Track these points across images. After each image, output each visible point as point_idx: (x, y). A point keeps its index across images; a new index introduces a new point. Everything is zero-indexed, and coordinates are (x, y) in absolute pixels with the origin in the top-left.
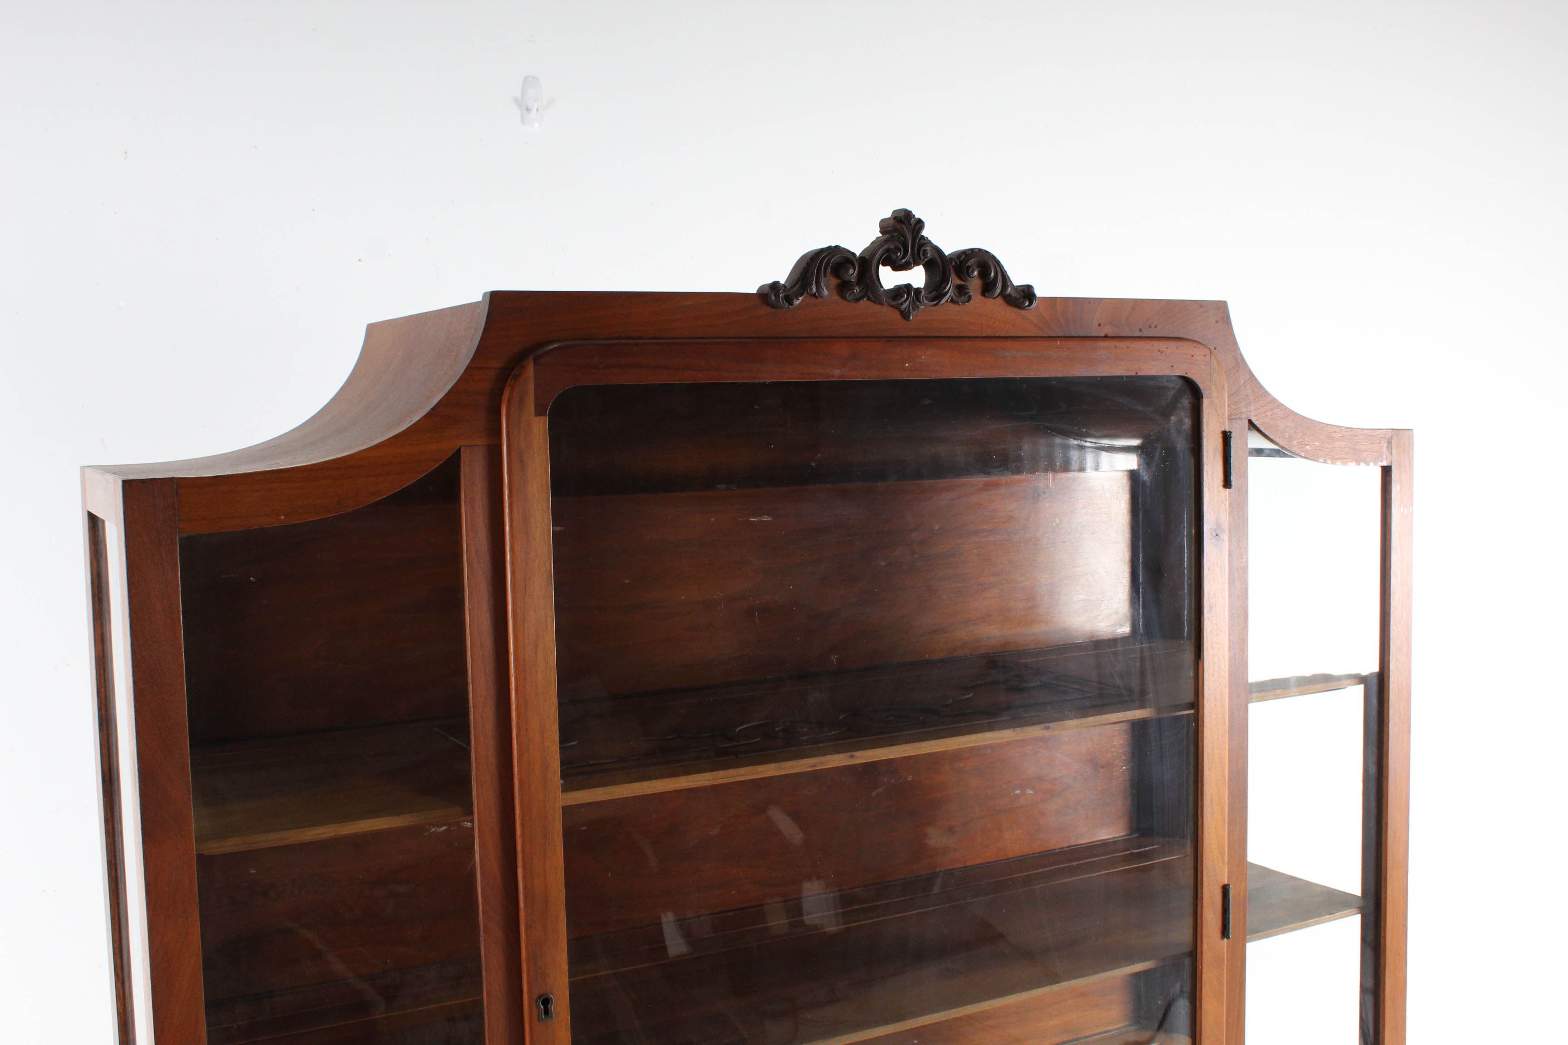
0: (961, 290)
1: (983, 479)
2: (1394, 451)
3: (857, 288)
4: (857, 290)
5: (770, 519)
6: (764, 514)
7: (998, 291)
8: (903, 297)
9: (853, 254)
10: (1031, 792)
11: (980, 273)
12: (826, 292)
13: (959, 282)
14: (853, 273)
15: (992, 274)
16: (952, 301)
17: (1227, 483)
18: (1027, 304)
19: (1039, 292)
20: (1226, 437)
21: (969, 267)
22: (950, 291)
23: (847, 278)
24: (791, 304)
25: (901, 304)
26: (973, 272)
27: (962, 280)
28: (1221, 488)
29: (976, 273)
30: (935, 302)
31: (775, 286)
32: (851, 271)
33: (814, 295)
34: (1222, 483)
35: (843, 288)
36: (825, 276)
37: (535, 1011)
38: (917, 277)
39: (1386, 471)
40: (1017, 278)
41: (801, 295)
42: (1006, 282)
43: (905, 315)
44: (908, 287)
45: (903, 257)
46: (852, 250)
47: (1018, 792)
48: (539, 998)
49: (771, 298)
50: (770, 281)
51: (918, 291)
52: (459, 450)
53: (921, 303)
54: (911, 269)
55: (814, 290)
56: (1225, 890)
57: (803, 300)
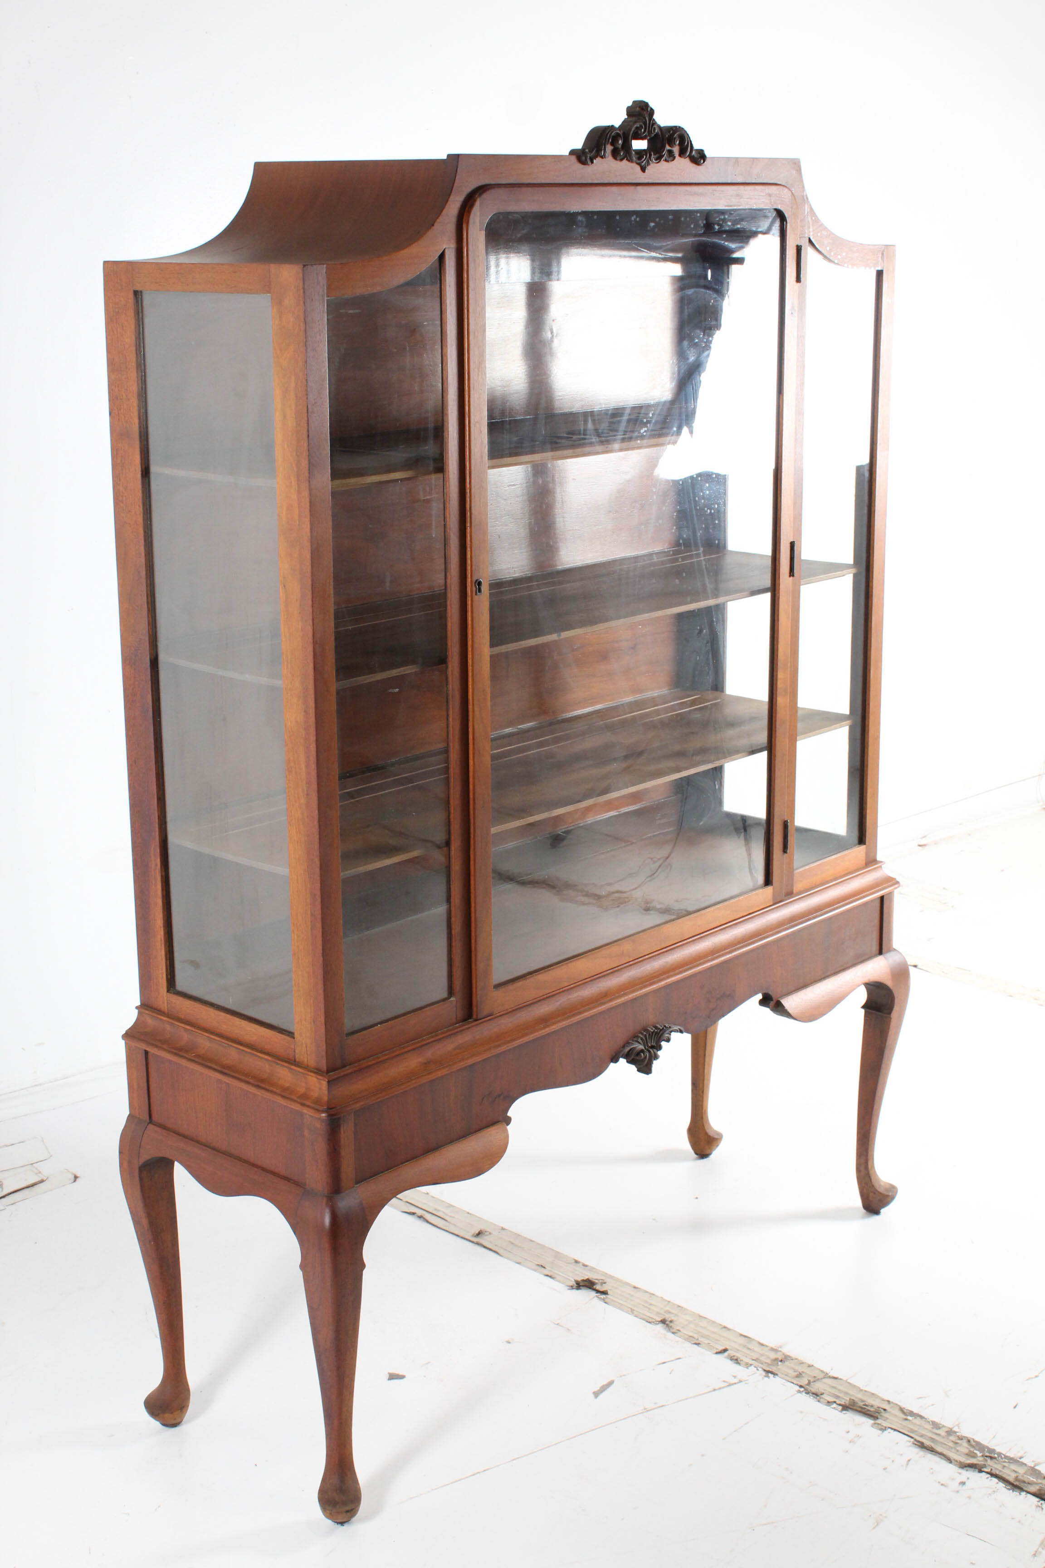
0: (671, 153)
2: (885, 259)
3: (622, 152)
7: (688, 153)
8: (643, 157)
9: (619, 129)
11: (679, 140)
12: (608, 155)
13: (669, 148)
14: (620, 143)
15: (686, 142)
16: (666, 160)
17: (798, 279)
18: (702, 162)
19: (708, 154)
20: (799, 249)
21: (675, 138)
22: (666, 153)
23: (616, 146)
24: (592, 162)
25: (642, 162)
26: (676, 141)
27: (671, 147)
28: (795, 283)
30: (658, 161)
31: (576, 150)
33: (602, 157)
34: (795, 280)
35: (617, 153)
36: (608, 145)
37: (474, 589)
39: (880, 274)
41: (597, 157)
42: (692, 146)
43: (643, 170)
45: (644, 133)
48: (477, 580)
49: (582, 158)
52: (444, 250)
53: (652, 161)
55: (602, 153)
56: (792, 545)
57: (597, 160)
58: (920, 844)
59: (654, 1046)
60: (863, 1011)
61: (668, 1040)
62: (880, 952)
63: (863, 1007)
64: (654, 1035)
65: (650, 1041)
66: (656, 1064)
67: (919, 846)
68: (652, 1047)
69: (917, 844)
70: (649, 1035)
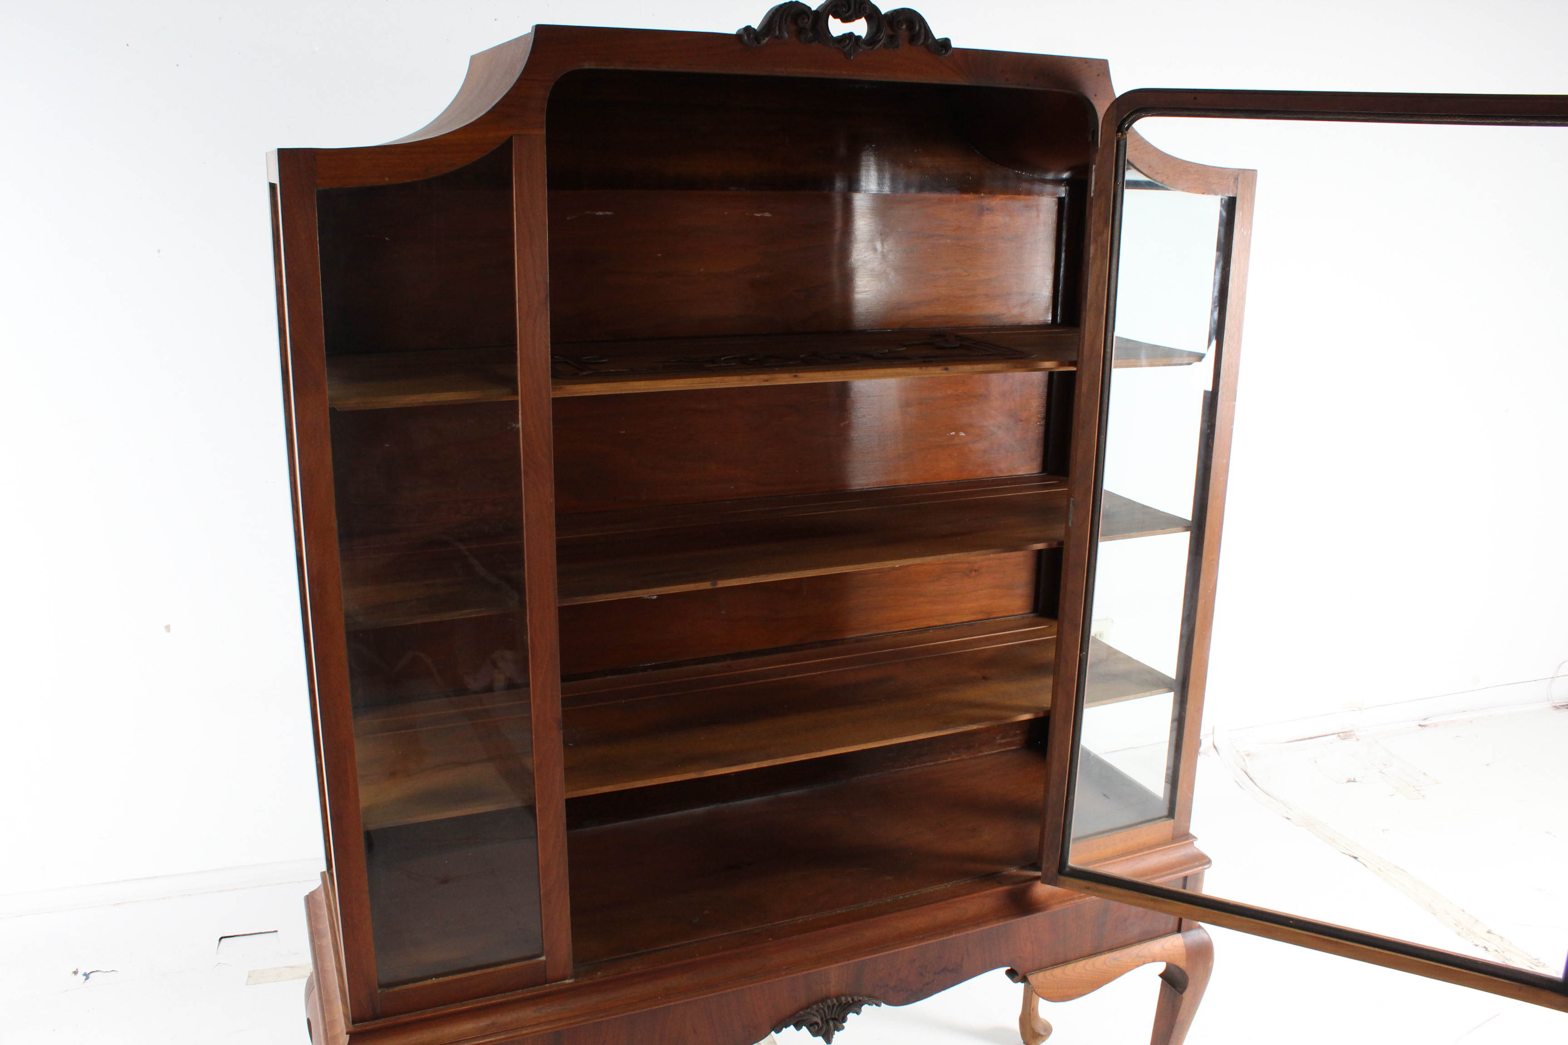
0: (892, 39)
1: (938, 195)
2: (1239, 186)
3: (811, 34)
4: (810, 34)
5: (770, 215)
6: (764, 212)
7: (922, 41)
8: (845, 42)
9: (809, 8)
10: (963, 434)
11: (907, 26)
12: (786, 35)
13: (890, 32)
14: (808, 23)
15: (917, 28)
16: (885, 46)
18: (944, 52)
19: (955, 44)
21: (898, 22)
22: (883, 39)
23: (803, 27)
24: (759, 43)
25: (844, 47)
26: (902, 26)
27: (893, 31)
29: (904, 26)
30: (870, 47)
31: (748, 29)
32: (806, 20)
33: (777, 37)
35: (800, 31)
36: (786, 23)
38: (860, 27)
39: (1229, 202)
40: (938, 33)
41: (767, 37)
42: (928, 34)
43: (847, 56)
44: (851, 35)
45: (848, 12)
46: (808, 5)
47: (953, 433)
49: (744, 37)
50: (743, 26)
51: (859, 37)
52: (512, 137)
53: (860, 47)
54: (854, 21)
55: (777, 33)
57: (768, 40)
58: (1421, 724)
59: (836, 1018)
60: (1160, 980)
61: (858, 1013)
62: (1179, 930)
63: (1161, 975)
64: (835, 1009)
65: (830, 1013)
66: (837, 1035)
67: (1420, 725)
68: (834, 1019)
69: (1418, 724)
70: (829, 1007)
